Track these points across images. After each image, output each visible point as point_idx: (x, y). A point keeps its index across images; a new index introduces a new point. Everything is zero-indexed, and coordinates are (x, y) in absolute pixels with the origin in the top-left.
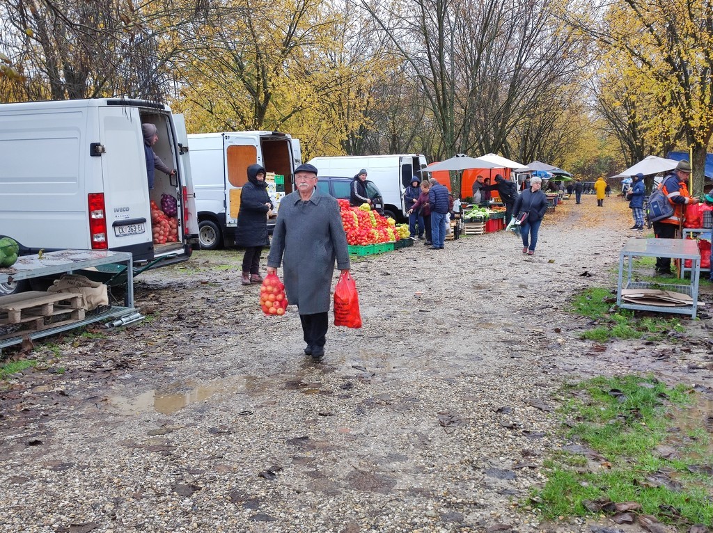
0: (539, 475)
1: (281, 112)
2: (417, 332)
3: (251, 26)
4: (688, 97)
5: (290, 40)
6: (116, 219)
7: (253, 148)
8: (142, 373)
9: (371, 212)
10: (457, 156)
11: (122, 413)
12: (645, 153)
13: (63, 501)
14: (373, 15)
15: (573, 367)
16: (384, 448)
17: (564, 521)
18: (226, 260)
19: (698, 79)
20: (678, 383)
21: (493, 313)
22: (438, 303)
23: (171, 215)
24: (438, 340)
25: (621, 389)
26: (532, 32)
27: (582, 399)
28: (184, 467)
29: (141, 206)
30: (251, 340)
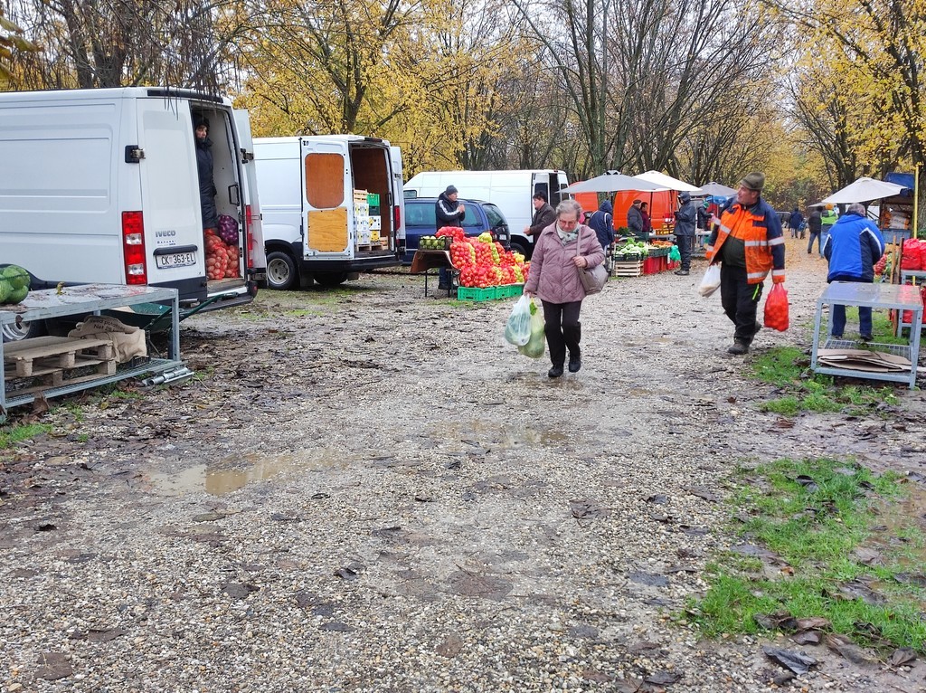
0: (699, 581)
1: (378, 113)
4: (915, 101)
5: (391, 17)
6: (158, 246)
7: (339, 157)
8: (188, 444)
9: (492, 244)
10: (608, 174)
11: (160, 493)
12: (857, 174)
13: (80, 600)
15: (750, 447)
16: (499, 544)
17: (729, 640)
18: (301, 304)
20: (887, 470)
21: (648, 377)
23: (230, 243)
24: (574, 409)
25: (812, 476)
26: (711, 11)
27: (760, 487)
28: (238, 561)
29: (191, 229)
30: (331, 405)
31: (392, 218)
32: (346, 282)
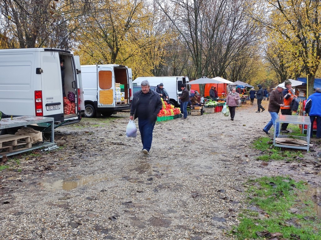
0: (237, 220)
1: (124, 57)
2: (182, 155)
3: (111, 18)
4: (306, 53)
5: (128, 24)
6: (47, 103)
7: (110, 72)
8: (57, 172)
10: (203, 78)
11: (47, 190)
14: (166, 13)
15: (253, 172)
16: (166, 207)
18: (97, 123)
19: (311, 45)
21: (217, 148)
22: (193, 143)
23: (72, 101)
24: (192, 159)
25: (275, 182)
26: (237, 23)
27: (257, 186)
28: (74, 214)
29: (58, 97)
30: (107, 158)
31: (128, 93)
32: (112, 115)
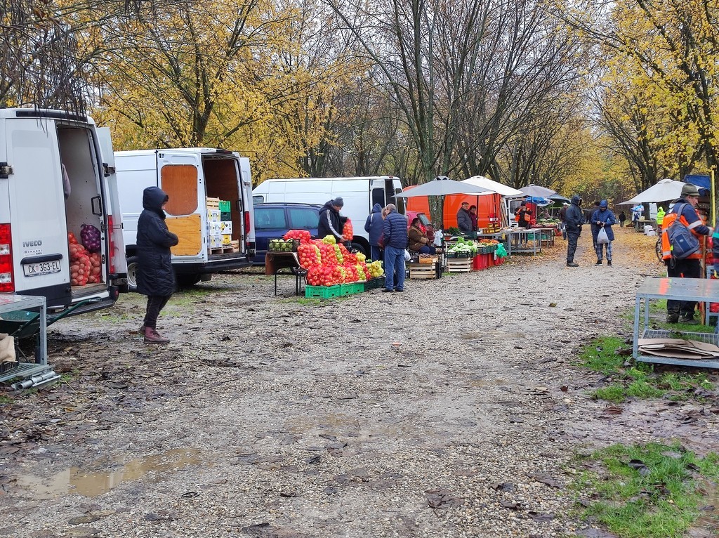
1: (226, 125)
2: (396, 391)
3: (189, 22)
4: (707, 111)
5: (236, 39)
6: (25, 256)
7: (193, 168)
8: (59, 447)
9: (336, 246)
10: (438, 179)
11: (35, 497)
12: (658, 176)
14: (336, 11)
15: (584, 434)
20: (709, 452)
21: (486, 368)
22: (420, 355)
23: (92, 250)
24: (422, 402)
25: (643, 460)
27: (597, 472)
29: (55, 238)
30: (193, 404)
31: (242, 223)
32: (200, 283)
